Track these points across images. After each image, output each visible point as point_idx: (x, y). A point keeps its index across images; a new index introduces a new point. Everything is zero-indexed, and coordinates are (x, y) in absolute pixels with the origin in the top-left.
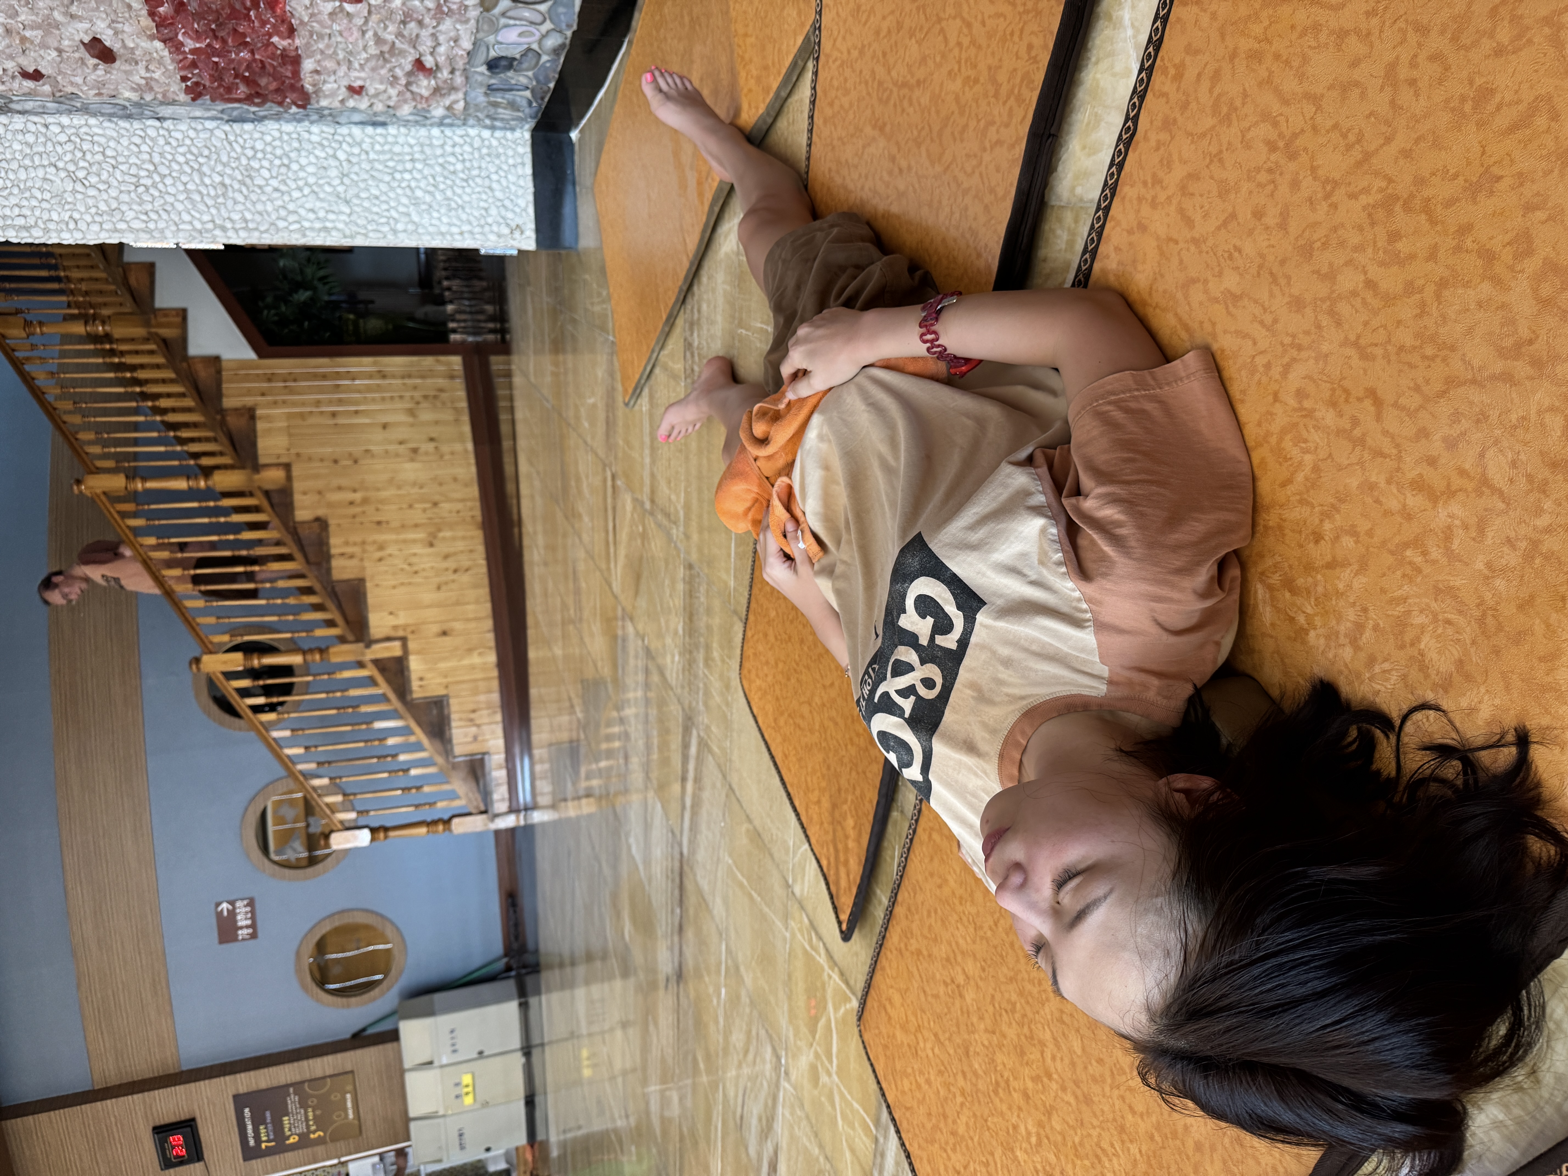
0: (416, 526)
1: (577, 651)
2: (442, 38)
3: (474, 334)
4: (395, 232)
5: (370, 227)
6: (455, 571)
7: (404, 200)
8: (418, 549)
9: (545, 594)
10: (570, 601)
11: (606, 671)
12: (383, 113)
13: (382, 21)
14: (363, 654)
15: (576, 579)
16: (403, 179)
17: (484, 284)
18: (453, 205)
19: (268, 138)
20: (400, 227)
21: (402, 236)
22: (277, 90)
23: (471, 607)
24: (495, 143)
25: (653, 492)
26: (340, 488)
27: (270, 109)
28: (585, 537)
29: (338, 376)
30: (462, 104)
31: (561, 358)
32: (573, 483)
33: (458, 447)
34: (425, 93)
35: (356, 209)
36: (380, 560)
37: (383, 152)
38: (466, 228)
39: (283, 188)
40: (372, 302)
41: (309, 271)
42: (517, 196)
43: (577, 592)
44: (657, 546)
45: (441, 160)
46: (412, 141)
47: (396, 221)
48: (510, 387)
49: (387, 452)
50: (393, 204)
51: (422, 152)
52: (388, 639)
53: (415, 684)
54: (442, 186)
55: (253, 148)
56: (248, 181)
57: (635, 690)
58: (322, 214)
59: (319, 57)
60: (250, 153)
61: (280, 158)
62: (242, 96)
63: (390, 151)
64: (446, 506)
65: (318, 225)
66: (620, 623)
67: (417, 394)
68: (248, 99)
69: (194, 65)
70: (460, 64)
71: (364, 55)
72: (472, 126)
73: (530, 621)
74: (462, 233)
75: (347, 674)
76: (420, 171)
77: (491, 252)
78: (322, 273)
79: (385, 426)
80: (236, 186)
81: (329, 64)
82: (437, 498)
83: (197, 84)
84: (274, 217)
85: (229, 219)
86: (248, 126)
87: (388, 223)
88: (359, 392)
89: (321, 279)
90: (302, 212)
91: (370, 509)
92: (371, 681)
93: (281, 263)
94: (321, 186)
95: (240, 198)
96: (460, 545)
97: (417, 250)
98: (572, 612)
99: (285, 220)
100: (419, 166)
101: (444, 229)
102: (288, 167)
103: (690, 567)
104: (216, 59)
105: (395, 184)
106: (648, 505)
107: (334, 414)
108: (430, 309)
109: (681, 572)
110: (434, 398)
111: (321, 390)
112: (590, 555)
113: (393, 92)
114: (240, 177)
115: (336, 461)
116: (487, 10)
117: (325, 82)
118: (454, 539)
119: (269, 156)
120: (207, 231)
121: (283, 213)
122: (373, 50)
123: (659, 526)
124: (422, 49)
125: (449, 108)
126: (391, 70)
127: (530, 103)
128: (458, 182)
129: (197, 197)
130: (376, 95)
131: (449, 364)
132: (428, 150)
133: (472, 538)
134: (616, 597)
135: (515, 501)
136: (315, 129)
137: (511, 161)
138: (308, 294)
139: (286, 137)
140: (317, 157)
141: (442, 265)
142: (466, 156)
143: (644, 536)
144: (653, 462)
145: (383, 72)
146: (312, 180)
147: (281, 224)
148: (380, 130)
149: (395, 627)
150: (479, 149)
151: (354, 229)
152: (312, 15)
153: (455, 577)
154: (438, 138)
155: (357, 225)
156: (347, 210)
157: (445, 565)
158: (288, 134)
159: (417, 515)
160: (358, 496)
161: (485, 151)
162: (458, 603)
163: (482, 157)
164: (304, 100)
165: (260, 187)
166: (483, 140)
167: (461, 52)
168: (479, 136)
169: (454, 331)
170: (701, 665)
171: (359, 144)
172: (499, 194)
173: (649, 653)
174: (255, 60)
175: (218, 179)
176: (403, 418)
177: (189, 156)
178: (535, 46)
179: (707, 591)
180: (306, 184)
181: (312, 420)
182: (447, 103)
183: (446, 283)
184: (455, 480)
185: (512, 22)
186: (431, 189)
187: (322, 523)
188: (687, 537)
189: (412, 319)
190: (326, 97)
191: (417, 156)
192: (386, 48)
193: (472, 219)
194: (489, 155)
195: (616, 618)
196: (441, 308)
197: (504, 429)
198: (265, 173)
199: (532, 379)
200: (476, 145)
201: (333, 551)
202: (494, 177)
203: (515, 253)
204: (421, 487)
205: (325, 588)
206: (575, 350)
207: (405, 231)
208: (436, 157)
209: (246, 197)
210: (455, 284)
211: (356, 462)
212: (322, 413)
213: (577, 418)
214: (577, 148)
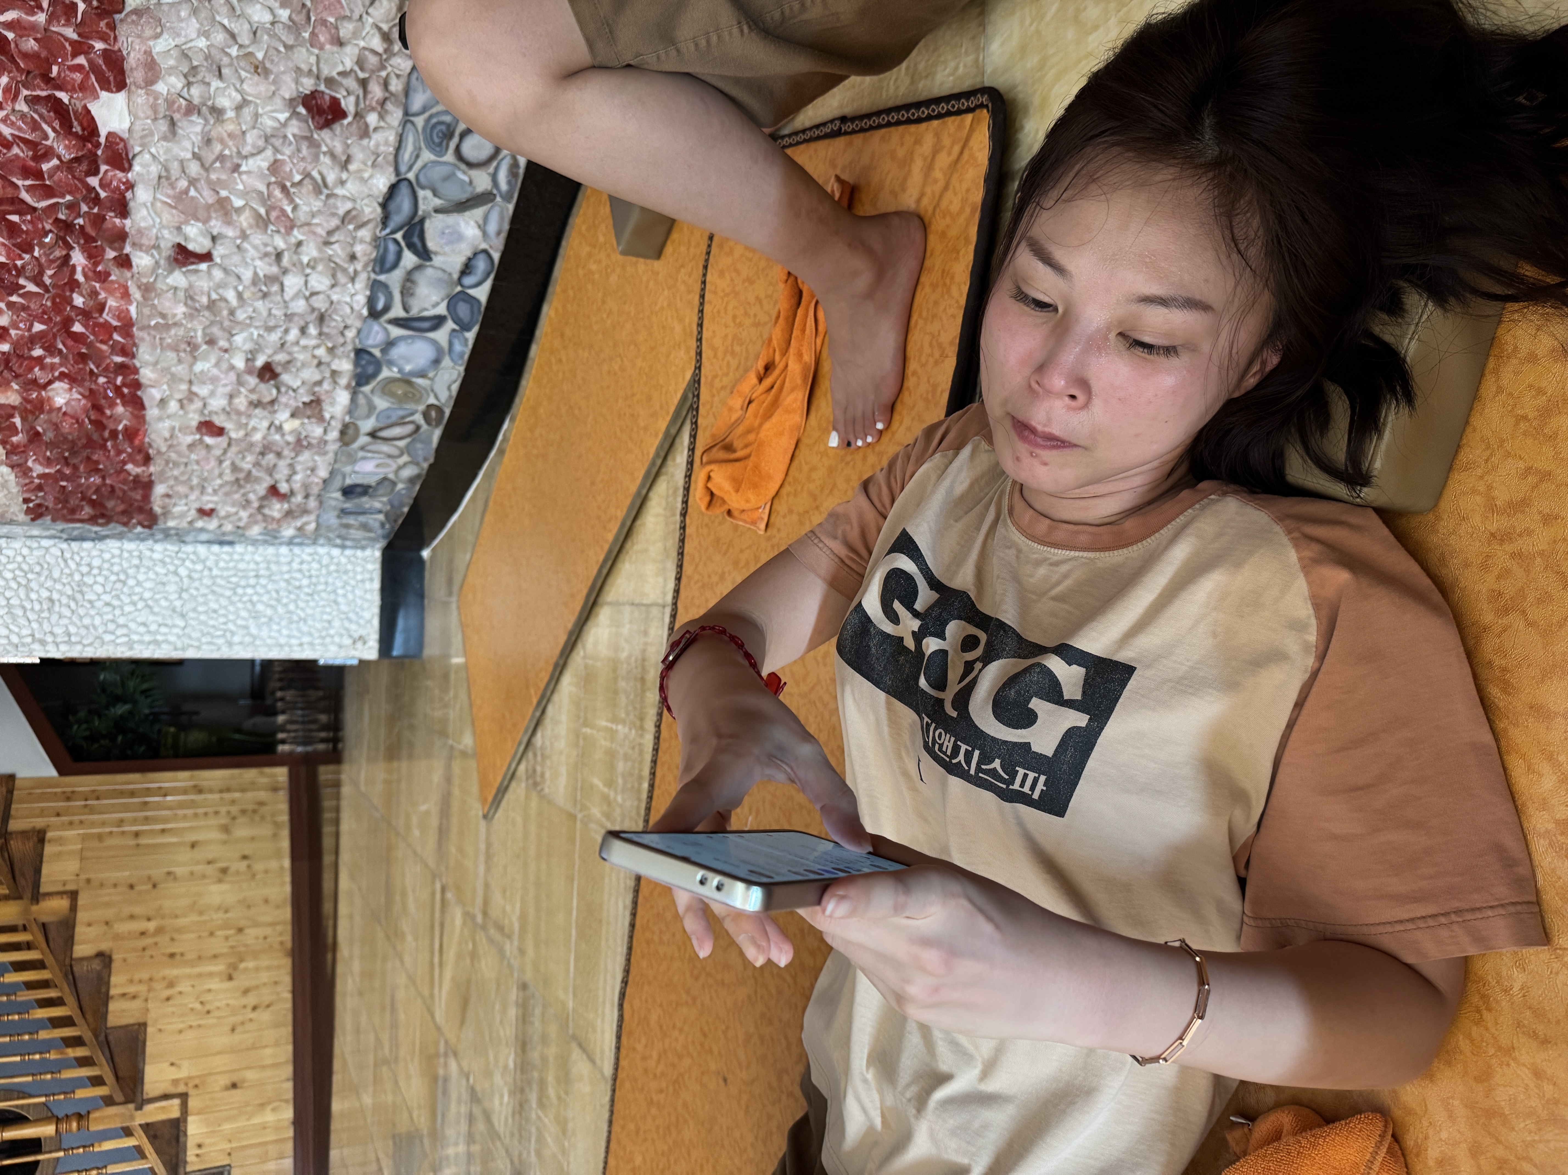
0: (215, 956)
1: (390, 1098)
2: (298, 468)
3: (305, 744)
4: (230, 644)
5: (204, 640)
6: (254, 1008)
7: (244, 614)
8: (215, 984)
9: (358, 1031)
10: (385, 1037)
11: (422, 1121)
12: (231, 533)
13: (240, 452)
14: (132, 1118)
15: (393, 1009)
16: (245, 594)
17: (320, 693)
18: (295, 618)
19: (107, 556)
20: (236, 639)
21: (236, 648)
22: (124, 512)
23: (268, 1051)
24: (343, 560)
25: (486, 903)
26: (132, 917)
27: (115, 528)
28: (407, 959)
29: (148, 792)
30: (313, 526)
31: (395, 764)
32: (398, 898)
33: (273, 864)
34: (276, 515)
35: (192, 622)
36: (168, 999)
37: (227, 569)
38: (306, 639)
39: (116, 602)
40: (197, 713)
41: (131, 684)
42: (363, 609)
43: (394, 1025)
44: (488, 967)
45: (286, 576)
46: (258, 558)
47: (233, 634)
48: (338, 797)
49: (192, 873)
50: (231, 617)
51: (268, 569)
52: (166, 1097)
53: (191, 1155)
54: (285, 601)
55: (89, 565)
56: (79, 596)
57: (456, 1144)
58: (153, 627)
59: (172, 482)
60: (85, 569)
61: (117, 574)
62: (86, 517)
63: (235, 568)
64: (251, 932)
65: (147, 638)
66: (442, 1060)
67: (234, 810)
68: (93, 520)
69: (40, 488)
70: (315, 490)
71: (219, 482)
72: (322, 545)
73: (337, 1065)
74: (301, 645)
75: (108, 1145)
76: (264, 586)
77: (331, 662)
78: (145, 686)
79: (193, 845)
80: (64, 600)
81: (181, 489)
82: (243, 923)
83: (39, 506)
84: (101, 630)
85: (51, 633)
86: (87, 545)
87: (224, 636)
88: (170, 809)
89: (144, 692)
90: (133, 626)
91: (164, 940)
92: (139, 1153)
93: (102, 677)
94: (156, 601)
95: (66, 612)
96: (264, 977)
97: (252, 662)
98: (387, 1049)
99: (113, 633)
100: (263, 581)
101: (282, 641)
102: (124, 583)
103: (524, 987)
104: (63, 483)
105: (235, 599)
106: (479, 919)
107: (137, 834)
108: (259, 721)
109: (513, 994)
110: (253, 813)
111: (126, 808)
112: (412, 979)
113: (244, 514)
114: (70, 592)
115: (132, 887)
116: (346, 444)
117: (175, 505)
118: (257, 969)
119: (105, 573)
120: (23, 645)
121: (111, 627)
122: (229, 477)
123: (491, 941)
124: (277, 476)
125: (300, 529)
126: (244, 495)
127: (383, 525)
128: (302, 596)
129: (20, 612)
130: (227, 517)
131: (274, 775)
132: (274, 567)
133: (278, 967)
134: (438, 1028)
135: (331, 922)
136: (158, 547)
137: (359, 577)
138: (127, 707)
139: (126, 555)
140: (157, 574)
141: (277, 676)
142: (313, 572)
143: (474, 955)
144: (488, 869)
145: (237, 496)
146: (147, 595)
147: (108, 638)
148: (226, 548)
149: (175, 1082)
150: (327, 566)
151: (187, 641)
152: (170, 446)
153: (253, 1015)
154: (285, 556)
155: (190, 637)
156: (182, 623)
157: (244, 1001)
158: (130, 552)
159: (218, 945)
160: (151, 926)
161: (333, 568)
162: (253, 1047)
163: (329, 573)
164: (150, 520)
165: (90, 602)
166: (332, 558)
167: (316, 480)
168: (328, 554)
169: (283, 742)
170: (534, 1105)
171: (203, 561)
172: (344, 608)
173: (474, 1097)
174: (104, 485)
175: (45, 594)
176: (216, 835)
177: (17, 572)
178: (391, 476)
179: (543, 1014)
180: (141, 599)
181: (109, 842)
182: (299, 523)
183: (279, 694)
184: (266, 901)
185: (369, 455)
186: (273, 603)
187: (105, 958)
188: (522, 952)
189: (239, 730)
190: (174, 518)
191: (262, 572)
192: (242, 475)
193: (313, 630)
194: (337, 571)
195: (437, 1055)
196: (272, 719)
197: (327, 842)
198: (99, 589)
199: (363, 788)
200: (324, 562)
201: (113, 992)
202: (340, 592)
203: (355, 662)
204: (226, 912)
205: (96, 1036)
206: (411, 757)
207: (241, 643)
208: (282, 573)
209: (73, 612)
210: (289, 695)
211: (154, 886)
212: (123, 833)
213: (408, 827)
214: (428, 565)
